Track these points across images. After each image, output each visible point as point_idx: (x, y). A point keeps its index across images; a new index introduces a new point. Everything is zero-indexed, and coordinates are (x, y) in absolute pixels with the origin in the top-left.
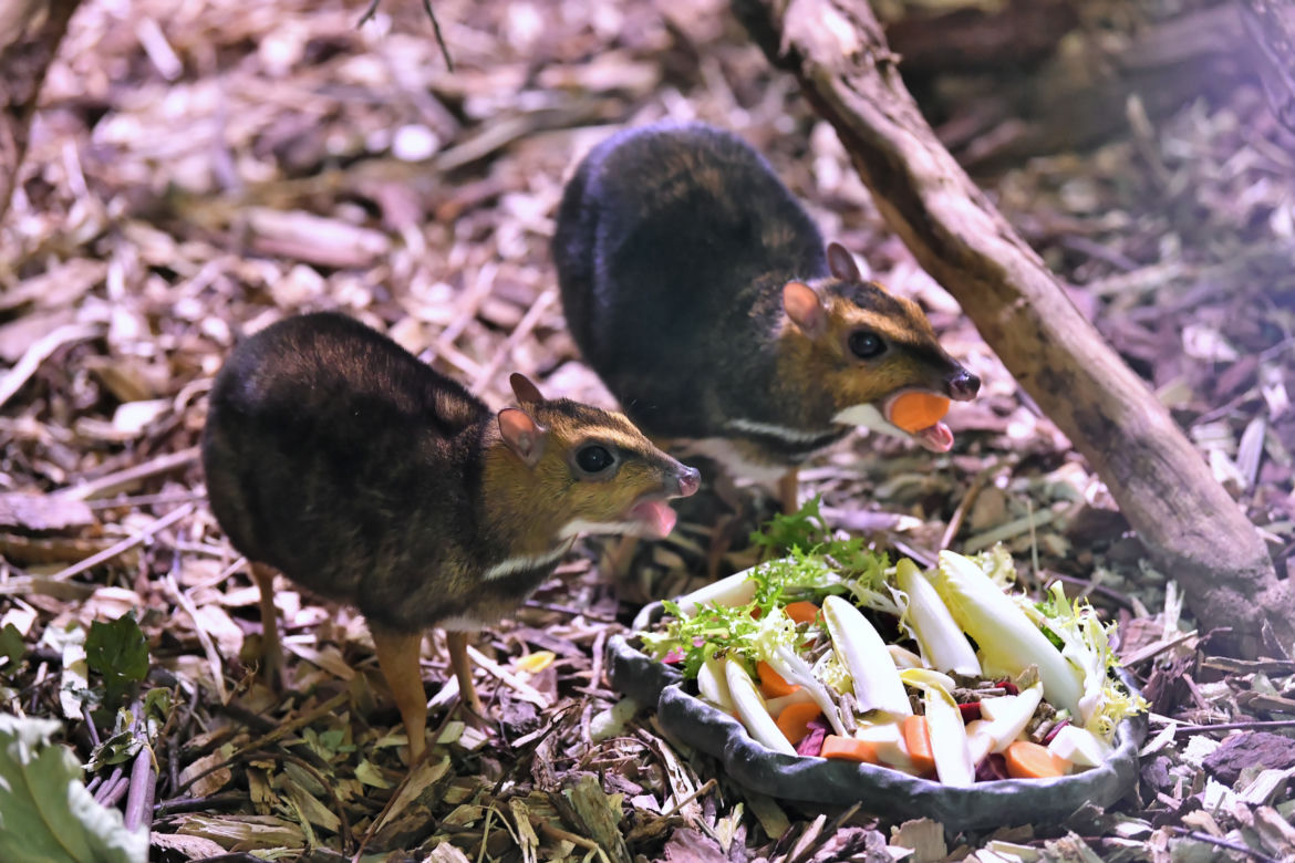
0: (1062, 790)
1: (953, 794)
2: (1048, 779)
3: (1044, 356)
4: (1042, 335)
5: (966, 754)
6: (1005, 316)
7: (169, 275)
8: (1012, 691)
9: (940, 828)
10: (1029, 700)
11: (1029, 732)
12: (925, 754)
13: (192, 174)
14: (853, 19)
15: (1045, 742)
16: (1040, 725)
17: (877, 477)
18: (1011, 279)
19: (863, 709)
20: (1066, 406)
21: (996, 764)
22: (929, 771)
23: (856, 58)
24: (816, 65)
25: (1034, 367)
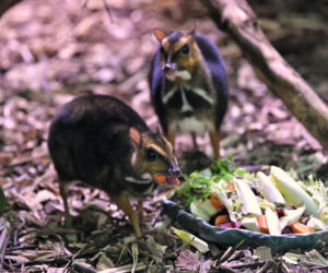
0: (311, 237)
1: (274, 238)
2: (306, 234)
3: (308, 112)
4: (307, 105)
5: (279, 226)
6: (295, 100)
7: (25, 111)
8: (294, 208)
9: (269, 250)
10: (300, 211)
11: (300, 221)
12: (265, 226)
13: (35, 86)
14: (246, 12)
15: (306, 224)
16: (304, 218)
17: (254, 158)
18: (297, 88)
19: (245, 213)
20: (315, 128)
21: (289, 229)
22: (267, 231)
23: (246, 22)
24: (233, 25)
25: (304, 116)
